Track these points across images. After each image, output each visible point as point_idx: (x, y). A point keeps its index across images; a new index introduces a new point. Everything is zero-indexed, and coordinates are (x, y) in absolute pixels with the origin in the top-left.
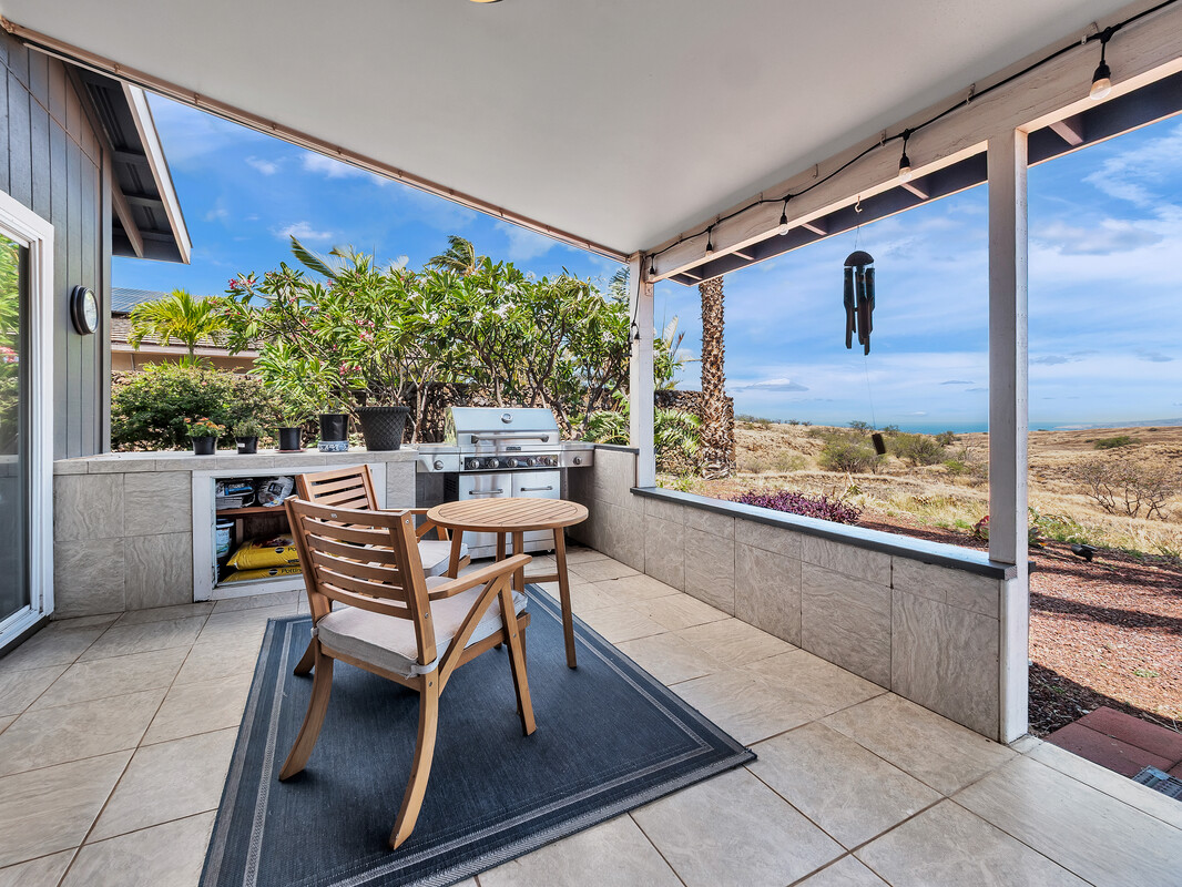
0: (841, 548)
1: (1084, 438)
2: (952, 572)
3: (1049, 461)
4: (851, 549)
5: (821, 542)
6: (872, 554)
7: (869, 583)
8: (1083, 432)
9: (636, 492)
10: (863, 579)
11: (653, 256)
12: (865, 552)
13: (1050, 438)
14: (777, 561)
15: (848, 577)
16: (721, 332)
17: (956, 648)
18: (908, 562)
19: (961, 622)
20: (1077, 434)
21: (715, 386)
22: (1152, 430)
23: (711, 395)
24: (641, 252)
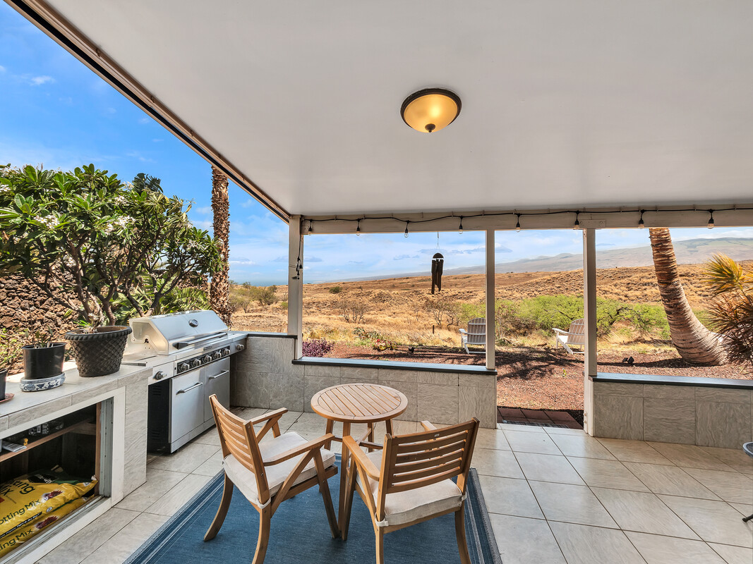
0: (437, 374)
1: (324, 287)
2: (480, 376)
3: (320, 300)
4: (441, 374)
5: (428, 373)
6: (451, 374)
7: (449, 386)
8: (323, 284)
9: (295, 362)
10: (448, 385)
11: (311, 221)
12: (447, 374)
13: (312, 287)
14: (404, 386)
15: (440, 385)
16: (227, 238)
17: (482, 402)
18: (464, 375)
19: (483, 392)
20: (321, 285)
21: (224, 273)
22: (344, 283)
23: (221, 280)
24: (302, 216)
